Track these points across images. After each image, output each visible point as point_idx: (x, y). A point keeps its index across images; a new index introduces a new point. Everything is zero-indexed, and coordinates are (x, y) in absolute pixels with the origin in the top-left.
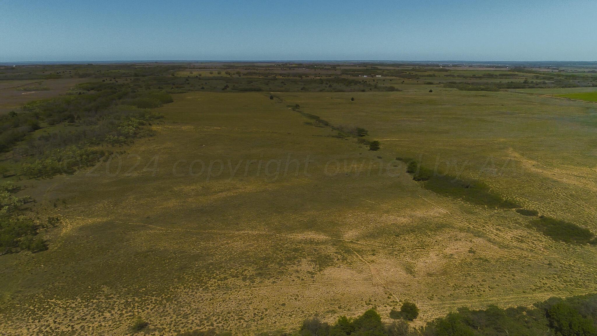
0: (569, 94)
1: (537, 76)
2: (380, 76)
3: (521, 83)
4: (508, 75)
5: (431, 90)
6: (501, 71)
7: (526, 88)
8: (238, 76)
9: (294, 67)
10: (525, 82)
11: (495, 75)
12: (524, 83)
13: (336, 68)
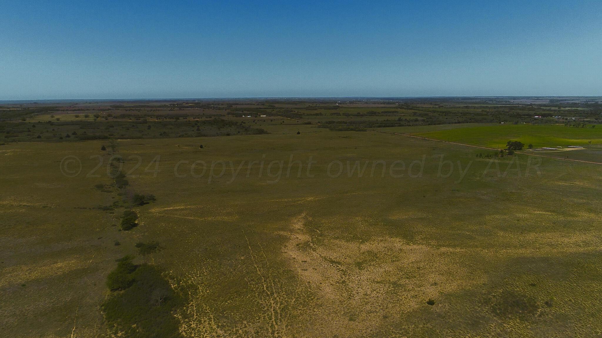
0: (428, 132)
1: (415, 112)
2: (264, 116)
3: (396, 121)
4: (390, 112)
5: (299, 132)
6: (386, 108)
7: (396, 126)
8: (105, 120)
9: (191, 107)
10: (400, 120)
11: (378, 113)
12: (398, 120)
13: (232, 106)
